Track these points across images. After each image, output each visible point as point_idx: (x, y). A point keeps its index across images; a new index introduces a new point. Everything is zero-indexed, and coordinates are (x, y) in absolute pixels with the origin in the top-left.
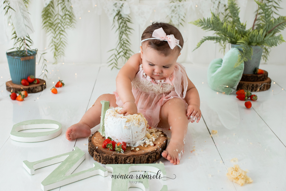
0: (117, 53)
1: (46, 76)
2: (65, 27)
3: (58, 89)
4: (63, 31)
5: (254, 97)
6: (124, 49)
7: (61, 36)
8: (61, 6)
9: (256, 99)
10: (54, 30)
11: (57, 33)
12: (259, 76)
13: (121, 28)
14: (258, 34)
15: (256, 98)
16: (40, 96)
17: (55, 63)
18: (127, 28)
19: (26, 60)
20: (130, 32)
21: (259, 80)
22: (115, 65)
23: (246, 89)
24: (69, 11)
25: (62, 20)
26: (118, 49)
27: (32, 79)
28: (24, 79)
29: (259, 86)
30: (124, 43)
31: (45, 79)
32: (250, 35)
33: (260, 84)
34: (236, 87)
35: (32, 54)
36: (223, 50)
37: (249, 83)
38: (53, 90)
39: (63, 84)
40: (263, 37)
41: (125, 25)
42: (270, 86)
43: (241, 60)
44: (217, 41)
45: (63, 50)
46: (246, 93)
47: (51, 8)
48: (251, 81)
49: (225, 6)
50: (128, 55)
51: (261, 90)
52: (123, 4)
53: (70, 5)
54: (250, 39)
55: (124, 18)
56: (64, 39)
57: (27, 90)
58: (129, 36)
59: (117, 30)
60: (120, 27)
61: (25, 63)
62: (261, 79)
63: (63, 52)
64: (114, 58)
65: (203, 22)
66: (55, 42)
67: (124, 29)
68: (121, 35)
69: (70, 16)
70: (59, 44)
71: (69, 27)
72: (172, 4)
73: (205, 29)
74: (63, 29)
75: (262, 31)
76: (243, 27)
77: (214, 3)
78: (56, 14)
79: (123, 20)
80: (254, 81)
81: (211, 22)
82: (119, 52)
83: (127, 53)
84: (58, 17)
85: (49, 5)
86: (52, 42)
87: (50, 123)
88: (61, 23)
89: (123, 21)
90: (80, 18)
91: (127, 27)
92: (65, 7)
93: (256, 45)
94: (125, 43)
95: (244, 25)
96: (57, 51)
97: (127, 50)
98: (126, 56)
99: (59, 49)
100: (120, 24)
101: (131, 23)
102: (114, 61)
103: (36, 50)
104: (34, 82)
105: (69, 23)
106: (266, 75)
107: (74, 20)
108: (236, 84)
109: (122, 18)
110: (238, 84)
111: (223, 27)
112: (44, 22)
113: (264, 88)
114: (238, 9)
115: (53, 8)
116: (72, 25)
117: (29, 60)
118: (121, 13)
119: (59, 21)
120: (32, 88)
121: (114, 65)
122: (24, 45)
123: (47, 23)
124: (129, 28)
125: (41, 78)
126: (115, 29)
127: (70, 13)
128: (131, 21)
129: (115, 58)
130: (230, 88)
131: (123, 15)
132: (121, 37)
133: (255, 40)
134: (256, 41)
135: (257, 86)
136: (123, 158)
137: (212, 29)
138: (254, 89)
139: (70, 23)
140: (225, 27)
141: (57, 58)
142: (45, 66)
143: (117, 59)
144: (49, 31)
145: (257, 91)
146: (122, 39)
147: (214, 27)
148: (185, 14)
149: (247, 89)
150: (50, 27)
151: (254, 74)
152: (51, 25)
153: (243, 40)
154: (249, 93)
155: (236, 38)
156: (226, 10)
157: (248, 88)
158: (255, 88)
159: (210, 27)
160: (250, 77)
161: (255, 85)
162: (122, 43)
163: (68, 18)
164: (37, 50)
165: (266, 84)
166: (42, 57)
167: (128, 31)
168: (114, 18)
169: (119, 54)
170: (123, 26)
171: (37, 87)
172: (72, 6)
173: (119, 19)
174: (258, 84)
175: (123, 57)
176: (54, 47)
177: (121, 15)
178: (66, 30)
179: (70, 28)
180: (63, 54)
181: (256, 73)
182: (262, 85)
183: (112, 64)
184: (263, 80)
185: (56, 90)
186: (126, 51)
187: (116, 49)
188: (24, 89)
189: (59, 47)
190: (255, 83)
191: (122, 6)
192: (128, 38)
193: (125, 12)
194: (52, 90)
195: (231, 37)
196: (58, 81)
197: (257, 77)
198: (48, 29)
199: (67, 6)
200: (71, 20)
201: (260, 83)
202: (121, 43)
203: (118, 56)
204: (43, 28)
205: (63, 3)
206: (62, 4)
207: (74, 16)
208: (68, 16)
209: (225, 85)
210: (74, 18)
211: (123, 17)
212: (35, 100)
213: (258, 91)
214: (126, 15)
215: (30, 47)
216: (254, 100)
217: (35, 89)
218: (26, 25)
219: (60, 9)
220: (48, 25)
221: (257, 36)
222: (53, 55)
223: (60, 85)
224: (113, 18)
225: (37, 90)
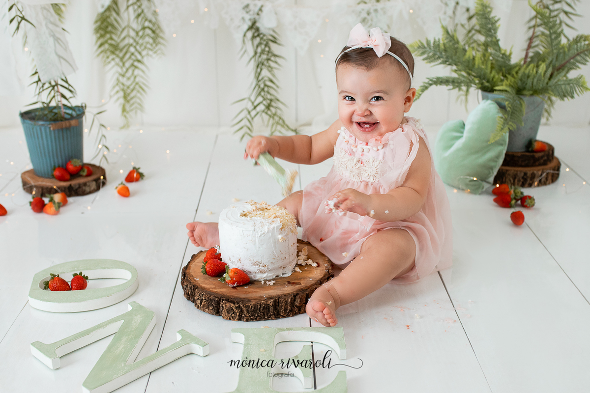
0: (253, 107)
1: (106, 159)
2: (144, 53)
3: (132, 186)
4: (139, 61)
5: (528, 201)
6: (265, 97)
7: (137, 72)
8: (135, 11)
9: (533, 205)
10: (122, 59)
11: (127, 65)
12: (537, 155)
13: (258, 55)
14: (537, 72)
15: (533, 202)
16: (92, 203)
17: (126, 126)
18: (270, 55)
19: (62, 129)
20: (276, 62)
21: (537, 163)
22: (248, 131)
23: (512, 181)
24: (150, 21)
25: (137, 39)
26: (253, 98)
27: (76, 166)
28: (59, 167)
29: (536, 176)
30: (265, 85)
31: (104, 165)
32: (520, 74)
33: (540, 173)
34: (491, 179)
35: (74, 114)
36: (463, 98)
37: (517, 171)
38: (121, 189)
39: (141, 176)
40: (546, 80)
41: (267, 49)
42: (558, 175)
43: (502, 127)
44: (454, 85)
45: (140, 99)
46: (512, 191)
47: (114, 14)
48: (521, 166)
49: (468, 10)
50: (273, 110)
51: (541, 183)
52: (262, 6)
53: (153, 8)
54: (520, 83)
55: (264, 35)
56: (142, 77)
57: (67, 190)
58: (275, 71)
59: (251, 59)
60: (256, 53)
61: (61, 134)
62: (542, 161)
63: (140, 105)
64: (246, 117)
65: (425, 48)
66: (123, 84)
67: (264, 57)
68: (259, 70)
69: (154, 32)
70: (132, 87)
71: (151, 53)
72: (362, 6)
73: (431, 62)
74: (139, 57)
75: (543, 67)
76: (506, 57)
77: (446, 4)
78: (123, 26)
79: (261, 39)
80: (527, 166)
81: (442, 47)
82: (256, 104)
83: (272, 106)
84: (128, 31)
85: (109, 9)
86: (117, 84)
87: (113, 268)
88: (134, 44)
89: (262, 41)
90: (174, 35)
91: (272, 53)
92: (143, 11)
93: (532, 95)
94: (268, 86)
95: (508, 53)
96: (128, 102)
97: (271, 100)
98: (269, 112)
99: (132, 98)
100: (257, 47)
101: (279, 44)
102: (245, 122)
103: (84, 105)
104: (82, 173)
105: (151, 45)
106: (551, 152)
107: (162, 38)
108: (493, 173)
109: (261, 36)
110: (495, 173)
111: (467, 56)
112: (99, 43)
113: (547, 179)
114: (496, 22)
115: (118, 14)
116: (157, 48)
117: (68, 128)
118: (258, 25)
119: (131, 41)
120: (77, 187)
121: (245, 130)
122: (56, 97)
123: (106, 46)
124: (275, 56)
125: (96, 162)
126: (246, 58)
127: (154, 24)
128: (278, 42)
129: (248, 117)
130: (480, 182)
131: (263, 30)
132: (259, 74)
133: (531, 85)
134: (532, 87)
135: (533, 177)
137: (444, 62)
138: (527, 182)
139: (154, 45)
140: (469, 57)
141: (128, 116)
142: (103, 138)
143: (253, 119)
144: (109, 62)
145: (533, 186)
146: (260, 78)
147: (447, 57)
148: (389, 27)
149: (514, 181)
150: (113, 53)
151: (528, 151)
152: (115, 48)
153: (506, 85)
154: (518, 193)
155: (491, 79)
156: (470, 18)
157: (516, 180)
158: (529, 180)
159: (439, 58)
160: (519, 157)
161: (529, 174)
162: (262, 86)
163: (148, 35)
164: (86, 107)
165: (552, 171)
166: (95, 119)
167: (272, 61)
168: (245, 35)
169: (255, 107)
170: (263, 52)
171: (88, 184)
172: (158, 10)
173: (254, 37)
174: (535, 172)
175: (264, 114)
176: (121, 94)
177: (258, 29)
178: (145, 60)
179: (154, 55)
180: (141, 107)
181: (530, 149)
182: (544, 174)
183: (242, 128)
184: (545, 163)
185: (127, 189)
186: (269, 102)
187: (250, 99)
188: (59, 188)
189: (132, 95)
190: (529, 171)
191: (260, 10)
192: (273, 75)
193: (266, 24)
194: (118, 189)
195: (481, 77)
196: (131, 169)
197: (533, 157)
198: (108, 57)
199: (145, 11)
200: (154, 39)
201: (539, 170)
202: (259, 87)
203: (253, 113)
204: (98, 55)
205: (139, 4)
206: (136, 7)
207: (162, 31)
208: (148, 31)
209: (470, 176)
210: (161, 34)
211: (261, 34)
212: (83, 213)
213: (535, 187)
214: (269, 29)
215: (70, 100)
216: (528, 206)
217: (84, 188)
218: (60, 57)
219: (132, 16)
220: (108, 49)
221: (534, 77)
222: (120, 111)
223: (135, 176)
224: (241, 35)
225: (88, 189)
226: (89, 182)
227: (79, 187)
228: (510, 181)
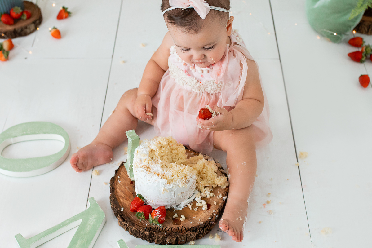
16: (33, 45)
23: (366, 30)
27: (17, 14)
57: (12, 33)
120: (20, 30)
136: (161, 237)
149: (368, 30)
154: (369, 50)
171: (28, 27)
194: (51, 32)
209: (331, 30)
212: (26, 58)
217: (25, 30)
225: (28, 31)
226: (28, 25)
227: (22, 30)
228: (365, 29)
